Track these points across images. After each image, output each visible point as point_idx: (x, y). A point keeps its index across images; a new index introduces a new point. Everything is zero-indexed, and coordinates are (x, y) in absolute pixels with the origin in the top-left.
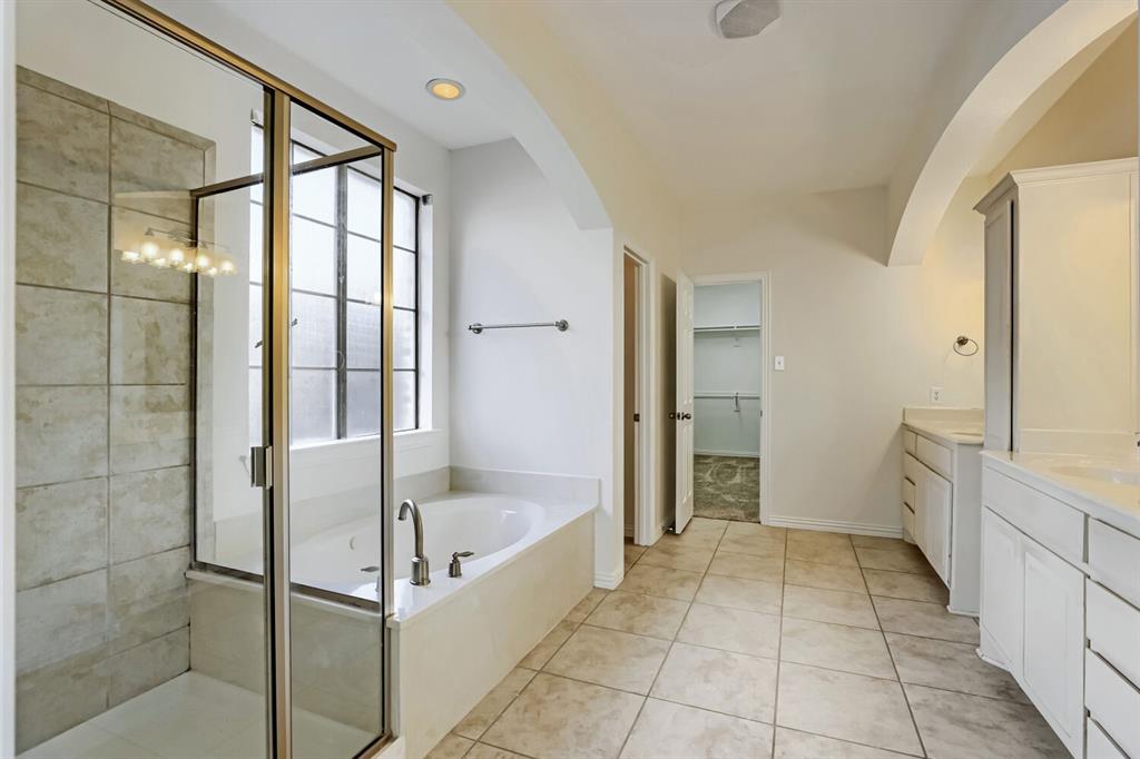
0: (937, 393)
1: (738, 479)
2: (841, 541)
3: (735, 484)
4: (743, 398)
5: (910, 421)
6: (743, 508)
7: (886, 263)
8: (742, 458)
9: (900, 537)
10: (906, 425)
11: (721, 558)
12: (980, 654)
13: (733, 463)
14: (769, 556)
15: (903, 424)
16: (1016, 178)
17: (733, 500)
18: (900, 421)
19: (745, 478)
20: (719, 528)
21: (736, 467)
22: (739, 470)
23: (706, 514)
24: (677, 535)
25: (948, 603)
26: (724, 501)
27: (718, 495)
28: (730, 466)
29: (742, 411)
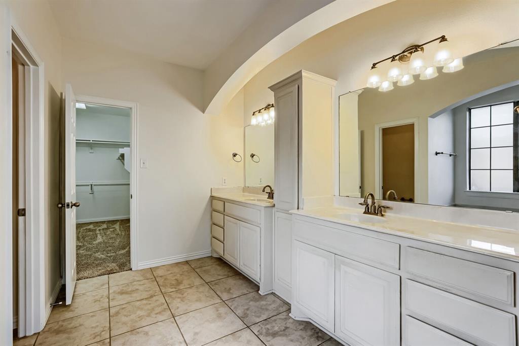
0: (225, 180)
1: (100, 239)
2: (186, 268)
3: (100, 243)
4: (95, 185)
5: (214, 194)
6: (114, 261)
7: (203, 112)
8: (97, 223)
9: (210, 255)
10: (213, 196)
11: (117, 313)
12: (293, 317)
13: (91, 227)
14: (152, 297)
15: (211, 196)
16: (303, 74)
17: (103, 256)
18: (210, 195)
19: (104, 238)
20: (103, 285)
21: (95, 230)
22: (98, 232)
23: (86, 275)
24: (69, 306)
25: (259, 290)
26: (96, 259)
27: (90, 255)
28: (90, 230)
29: (95, 193)
